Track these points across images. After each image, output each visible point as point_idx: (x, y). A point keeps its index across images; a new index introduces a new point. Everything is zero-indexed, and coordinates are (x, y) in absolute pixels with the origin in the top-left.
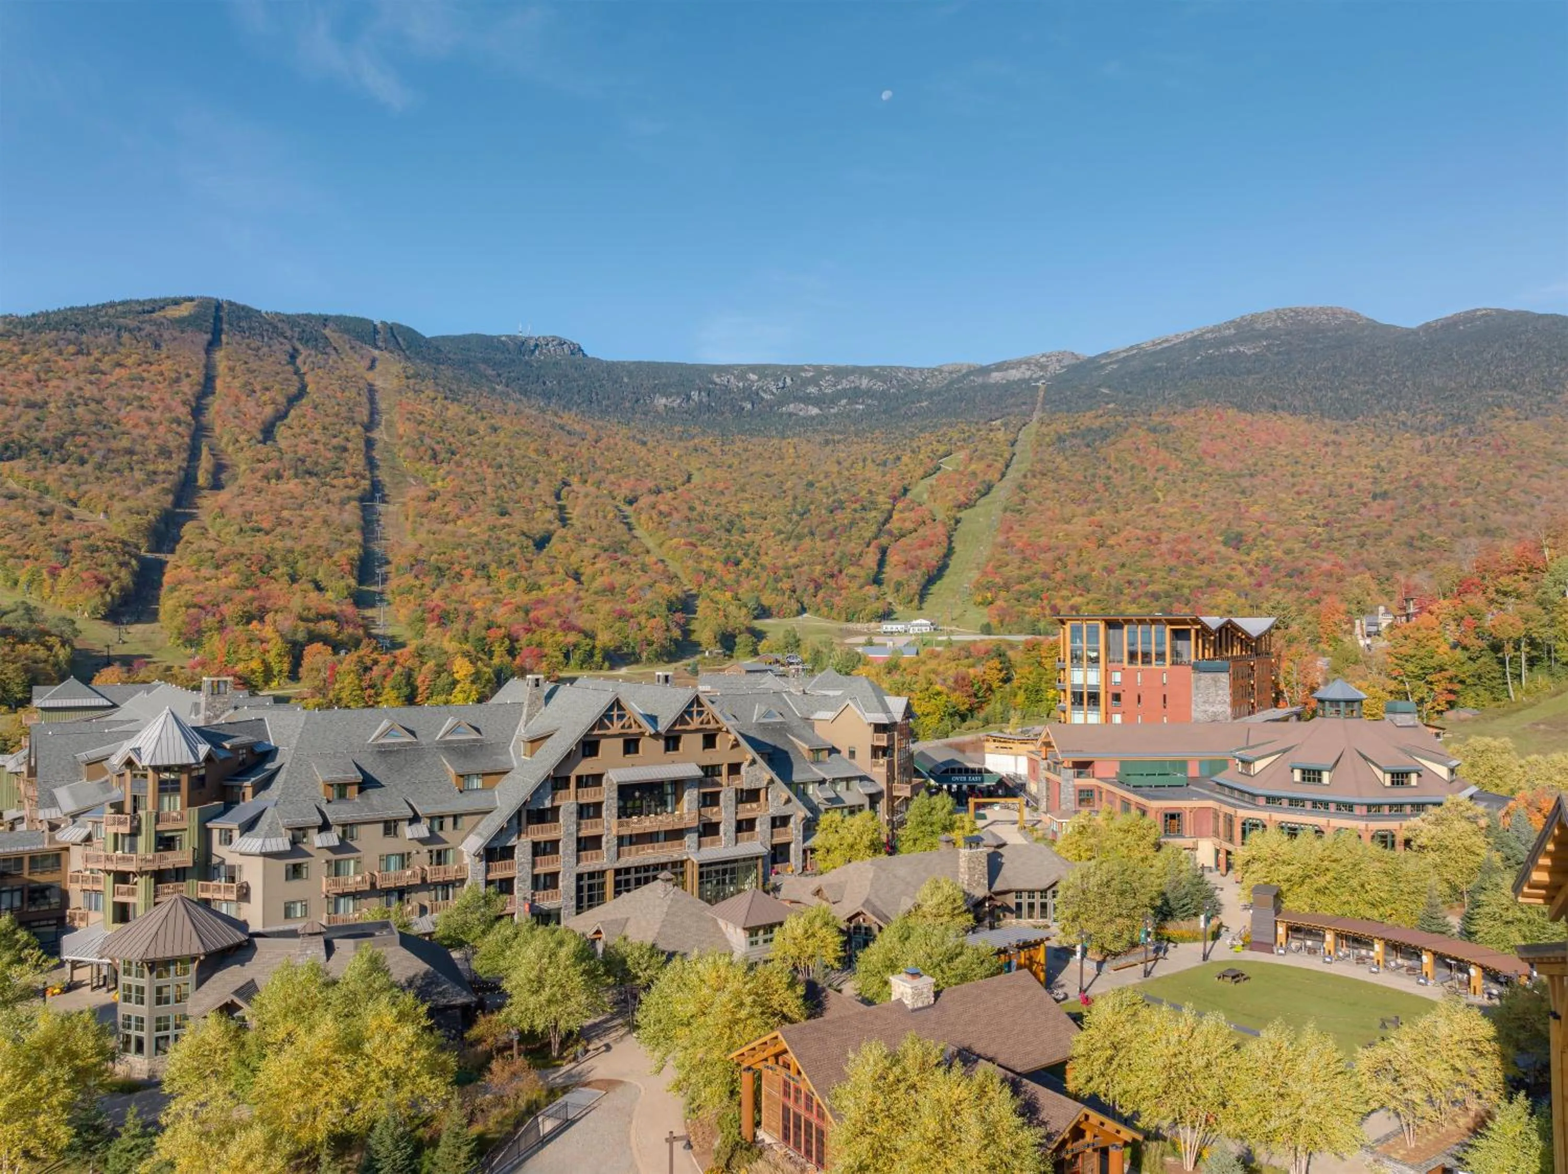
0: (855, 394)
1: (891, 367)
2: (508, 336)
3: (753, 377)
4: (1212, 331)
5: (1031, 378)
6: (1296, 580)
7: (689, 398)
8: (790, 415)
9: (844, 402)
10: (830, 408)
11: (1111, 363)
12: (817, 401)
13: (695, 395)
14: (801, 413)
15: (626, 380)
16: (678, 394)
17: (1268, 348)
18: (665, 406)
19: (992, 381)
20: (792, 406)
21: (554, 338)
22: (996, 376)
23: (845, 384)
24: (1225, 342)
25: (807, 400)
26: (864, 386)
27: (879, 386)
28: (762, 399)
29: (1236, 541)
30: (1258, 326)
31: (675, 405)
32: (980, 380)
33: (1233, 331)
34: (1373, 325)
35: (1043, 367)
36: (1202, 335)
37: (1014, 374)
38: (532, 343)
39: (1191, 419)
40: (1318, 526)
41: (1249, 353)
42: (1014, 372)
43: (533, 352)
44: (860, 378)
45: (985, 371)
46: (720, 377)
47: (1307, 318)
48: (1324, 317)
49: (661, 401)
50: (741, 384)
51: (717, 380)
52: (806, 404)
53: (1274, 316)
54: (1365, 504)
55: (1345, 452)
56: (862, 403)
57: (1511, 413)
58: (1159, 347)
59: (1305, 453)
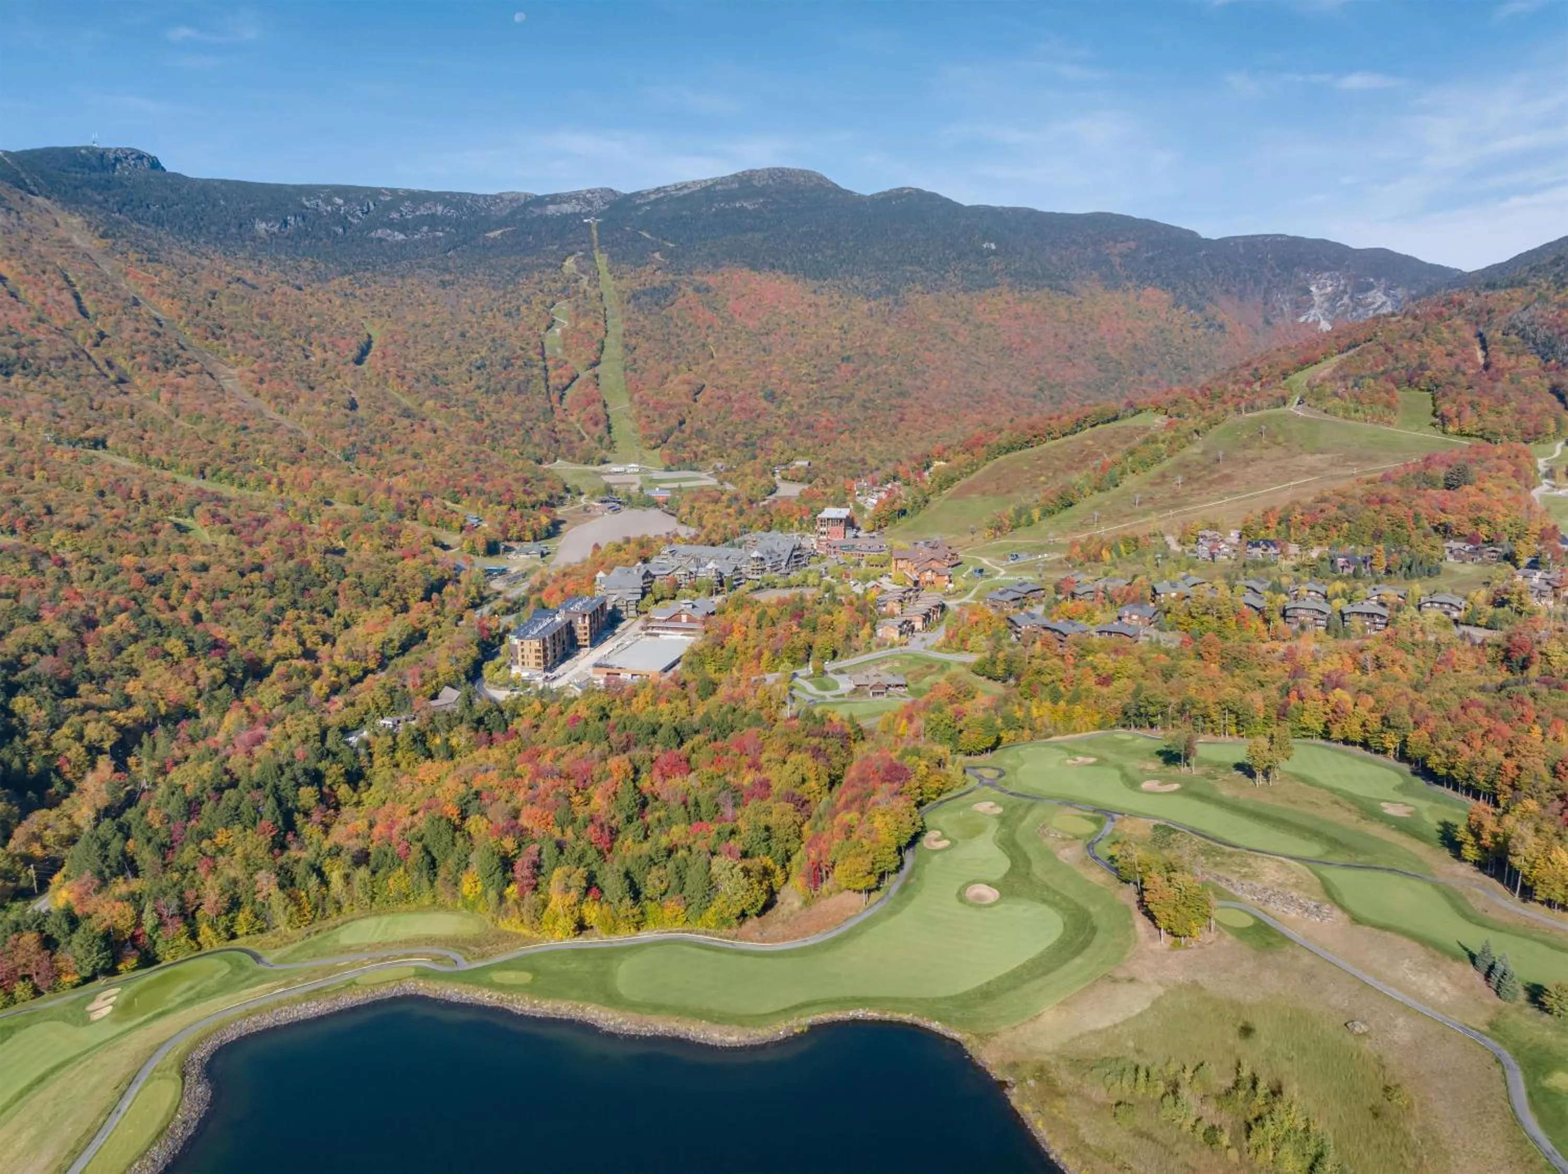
0: (433, 221)
1: (459, 194)
2: (87, 148)
3: (340, 201)
4: (721, 184)
5: (580, 213)
6: (810, 431)
7: (286, 223)
8: (380, 240)
9: (425, 229)
10: (413, 234)
11: (644, 204)
12: (402, 226)
13: (291, 219)
14: (389, 239)
15: (222, 203)
16: (277, 220)
17: (764, 204)
18: (267, 231)
19: (549, 213)
20: (379, 231)
21: (133, 151)
22: (551, 209)
23: (422, 211)
24: (730, 196)
25: (391, 225)
26: (439, 213)
27: (453, 213)
28: (351, 223)
29: (771, 397)
30: (755, 183)
31: (275, 229)
32: (538, 211)
33: (736, 186)
34: (836, 189)
35: (589, 203)
36: (714, 185)
37: (567, 208)
38: (111, 156)
39: (720, 278)
40: (812, 383)
41: (750, 208)
42: (565, 206)
43: (114, 165)
44: (435, 206)
45: (540, 201)
46: (309, 200)
47: (790, 179)
48: (802, 179)
49: (261, 226)
50: (329, 208)
51: (307, 204)
52: (393, 230)
53: (766, 176)
54: (838, 366)
55: (822, 314)
56: (443, 231)
57: (919, 288)
58: (681, 193)
59: (797, 312)
